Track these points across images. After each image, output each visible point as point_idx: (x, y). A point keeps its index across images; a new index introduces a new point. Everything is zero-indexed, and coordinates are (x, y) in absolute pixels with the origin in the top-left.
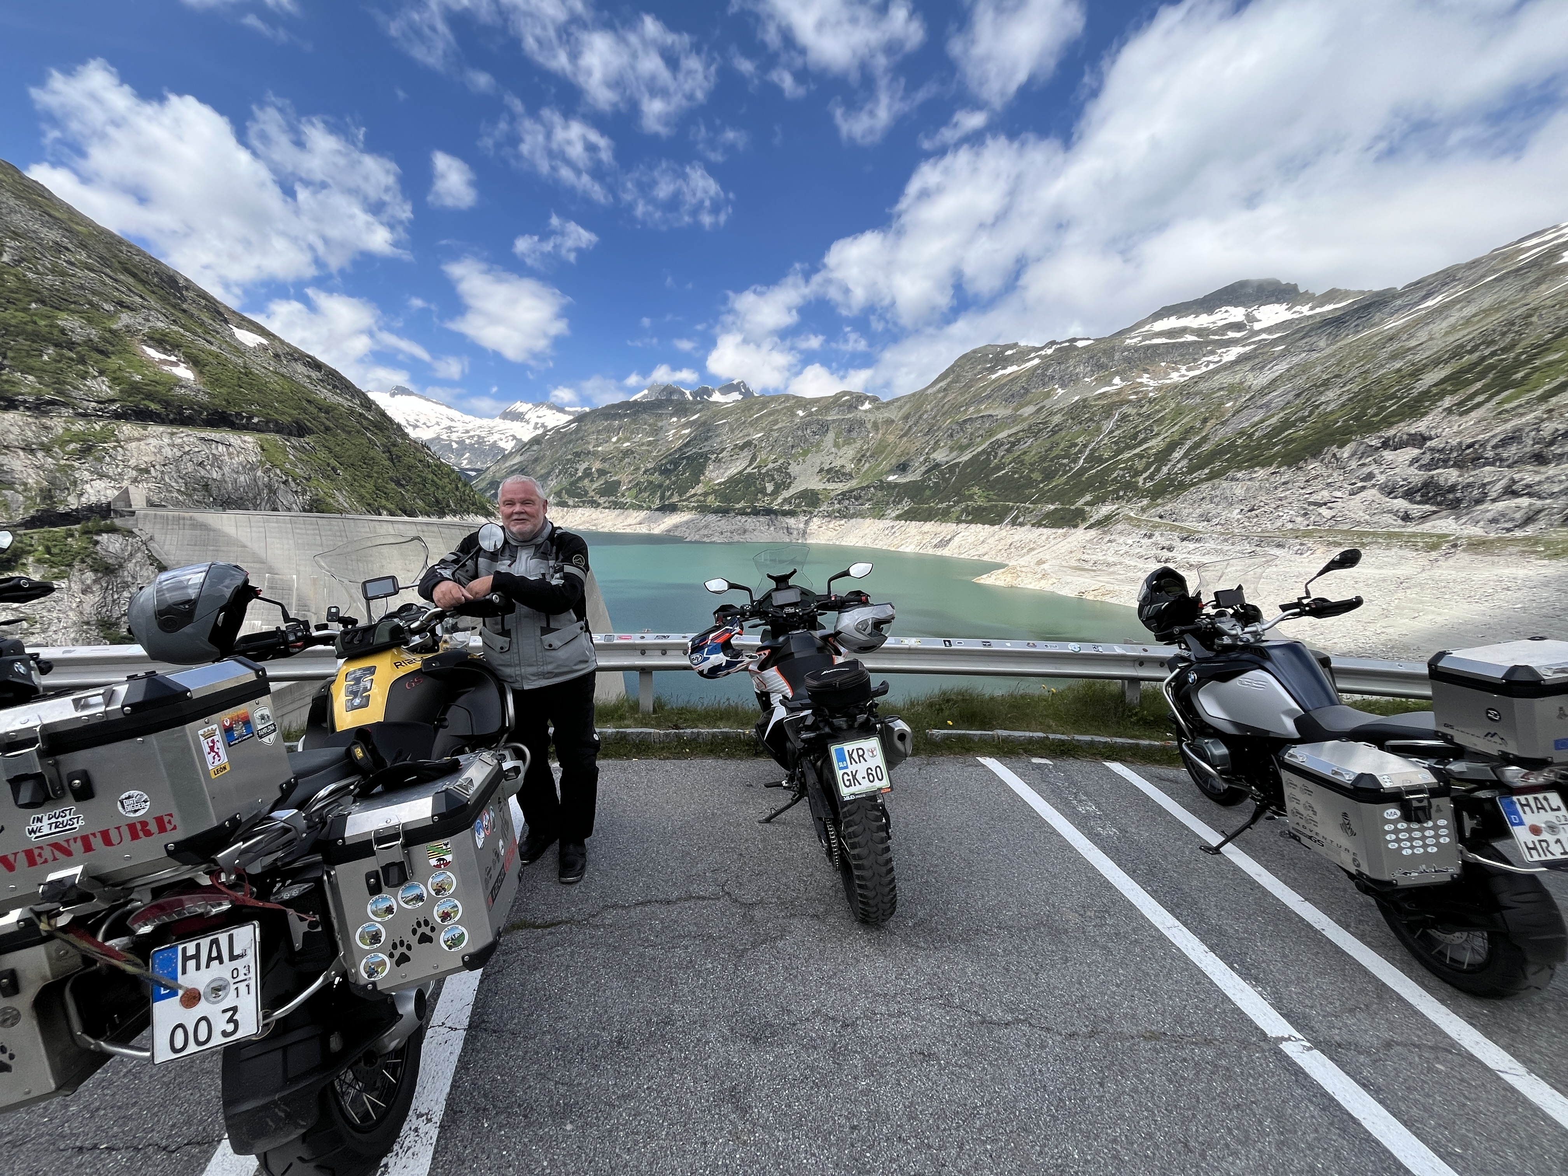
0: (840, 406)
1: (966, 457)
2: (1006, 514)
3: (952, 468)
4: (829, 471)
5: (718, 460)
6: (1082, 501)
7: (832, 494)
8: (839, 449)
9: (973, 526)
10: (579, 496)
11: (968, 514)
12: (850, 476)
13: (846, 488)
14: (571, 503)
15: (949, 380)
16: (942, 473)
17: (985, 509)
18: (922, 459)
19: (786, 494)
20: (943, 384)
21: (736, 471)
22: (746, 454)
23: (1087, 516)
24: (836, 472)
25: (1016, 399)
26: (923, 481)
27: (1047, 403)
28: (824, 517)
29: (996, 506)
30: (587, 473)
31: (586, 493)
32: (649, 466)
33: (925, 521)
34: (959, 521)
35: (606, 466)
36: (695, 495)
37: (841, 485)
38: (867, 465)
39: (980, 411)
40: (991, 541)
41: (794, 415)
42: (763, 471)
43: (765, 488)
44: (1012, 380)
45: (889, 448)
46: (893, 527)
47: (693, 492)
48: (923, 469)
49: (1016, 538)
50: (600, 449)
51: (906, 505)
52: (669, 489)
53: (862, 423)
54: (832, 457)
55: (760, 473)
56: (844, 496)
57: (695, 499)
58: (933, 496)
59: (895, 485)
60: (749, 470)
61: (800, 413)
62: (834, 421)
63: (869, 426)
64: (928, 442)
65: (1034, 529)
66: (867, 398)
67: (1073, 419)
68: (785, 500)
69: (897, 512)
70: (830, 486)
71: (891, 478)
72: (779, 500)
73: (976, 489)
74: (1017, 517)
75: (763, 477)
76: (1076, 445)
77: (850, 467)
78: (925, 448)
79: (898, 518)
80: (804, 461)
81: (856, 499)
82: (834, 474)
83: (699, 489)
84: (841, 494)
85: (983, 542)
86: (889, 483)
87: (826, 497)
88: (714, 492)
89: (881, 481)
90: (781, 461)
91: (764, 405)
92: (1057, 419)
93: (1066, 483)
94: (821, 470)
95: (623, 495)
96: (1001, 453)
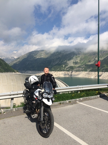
4: (75, 62)
5: (53, 61)
7: (76, 67)
8: (77, 58)
9: (106, 73)
13: (79, 66)
14: (26, 70)
19: (67, 67)
21: (57, 63)
26: (94, 64)
28: (75, 71)
30: (29, 64)
32: (40, 62)
34: (102, 72)
38: (82, 61)
45: (86, 58)
46: (89, 73)
48: (94, 61)
54: (75, 60)
60: (59, 63)
68: (67, 68)
69: (89, 70)
70: (76, 65)
72: (66, 68)
73: (105, 65)
77: (79, 62)
78: (94, 57)
79: (90, 71)
81: (81, 68)
82: (76, 63)
86: (87, 65)
94: (73, 63)
95: (35, 68)
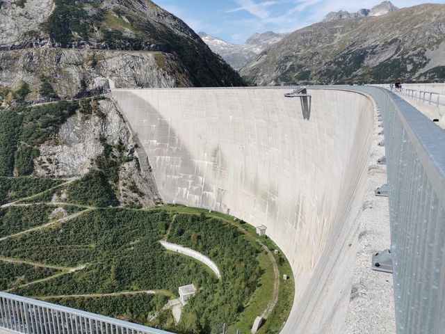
5: (373, 53)
10: (287, 80)
21: (385, 59)
22: (394, 47)
30: (292, 68)
31: (291, 79)
32: (327, 60)
35: (303, 62)
36: (356, 76)
42: (405, 57)
43: (406, 68)
47: (354, 73)
52: (340, 73)
55: (403, 59)
57: (357, 78)
60: (395, 57)
75: (404, 60)
80: (437, 48)
83: (359, 72)
88: (370, 73)
90: (419, 49)
95: (312, 79)
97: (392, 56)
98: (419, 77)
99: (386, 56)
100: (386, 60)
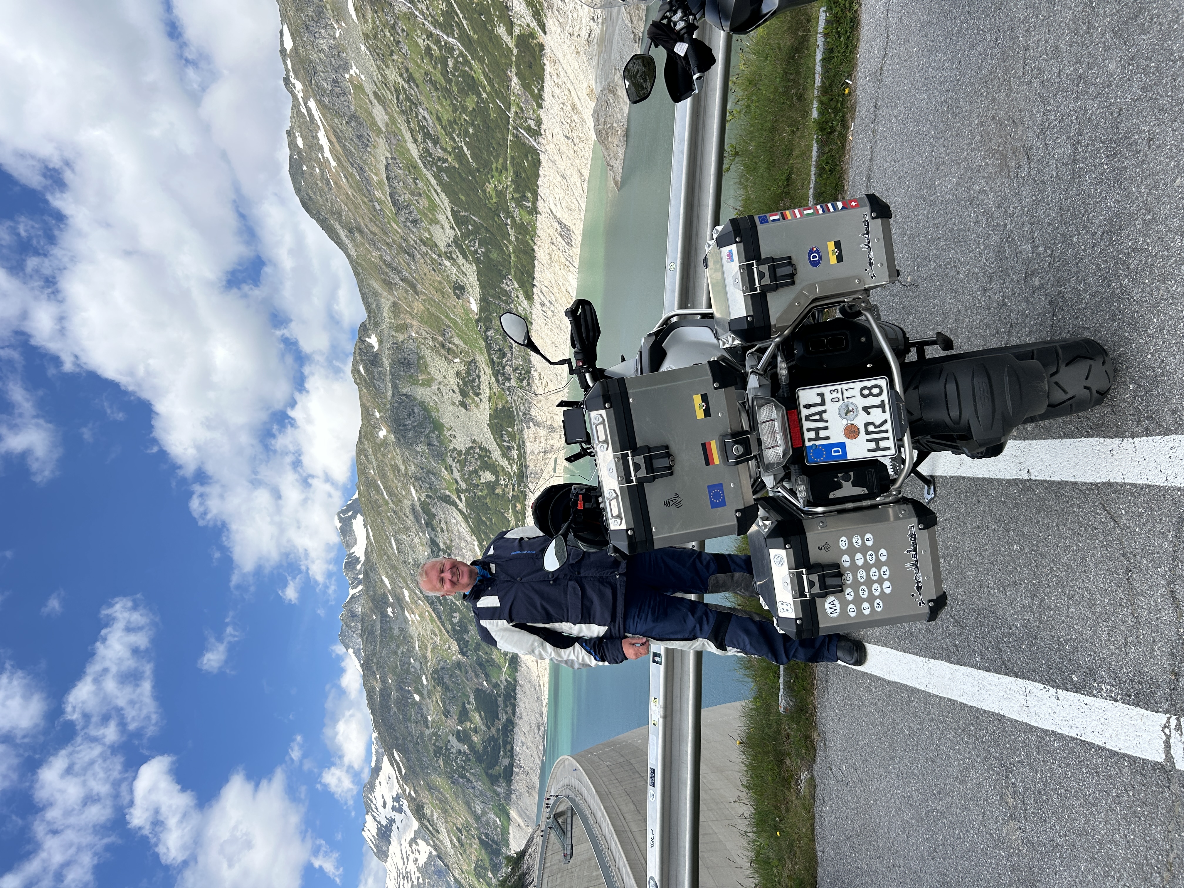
0: (372, 378)
1: (444, 202)
2: (524, 144)
3: (459, 221)
4: (464, 393)
6: (506, 38)
7: (496, 388)
8: (433, 379)
9: (541, 191)
10: (496, 750)
11: (524, 197)
12: (471, 364)
13: (488, 371)
14: (506, 762)
15: (337, 226)
16: (466, 235)
17: (517, 174)
18: (448, 264)
19: (496, 454)
20: (343, 234)
21: (464, 525)
22: (439, 510)
23: (527, 31)
24: (465, 383)
25: (364, 132)
26: (477, 261)
27: (369, 88)
28: (528, 401)
29: (513, 158)
30: (464, 737)
32: (455, 647)
33: (534, 258)
34: (534, 211)
35: (454, 709)
37: (483, 378)
38: (456, 340)
39: (380, 182)
40: (562, 165)
41: (385, 443)
42: (464, 485)
43: (488, 484)
44: (338, 137)
45: (432, 309)
46: (542, 304)
48: (461, 260)
49: (557, 130)
50: (430, 719)
51: (511, 285)
53: (398, 348)
54: (444, 390)
55: (467, 490)
56: (498, 371)
58: (499, 248)
59: (483, 300)
60: (462, 506)
61: (382, 433)
62: (395, 387)
63: (401, 337)
64: (424, 255)
65: (545, 104)
66: (362, 340)
67: (392, 53)
68: (504, 455)
69: (522, 297)
70: (485, 391)
71: (474, 307)
72: (505, 463)
73: (489, 187)
74: (529, 129)
75: (472, 487)
76: (428, 48)
77: (458, 364)
78: (432, 260)
79: (529, 297)
80: (451, 429)
81: (504, 355)
82: (468, 387)
84: (496, 375)
85: (563, 176)
86: (481, 310)
87: (501, 397)
89: (478, 321)
90: (449, 460)
91: (371, 484)
92: (392, 75)
93: (481, 60)
94: (463, 405)
95: (496, 686)
96: (440, 153)
97: (460, 511)
98: (510, 460)
99: (458, 523)
100: (467, 522)
